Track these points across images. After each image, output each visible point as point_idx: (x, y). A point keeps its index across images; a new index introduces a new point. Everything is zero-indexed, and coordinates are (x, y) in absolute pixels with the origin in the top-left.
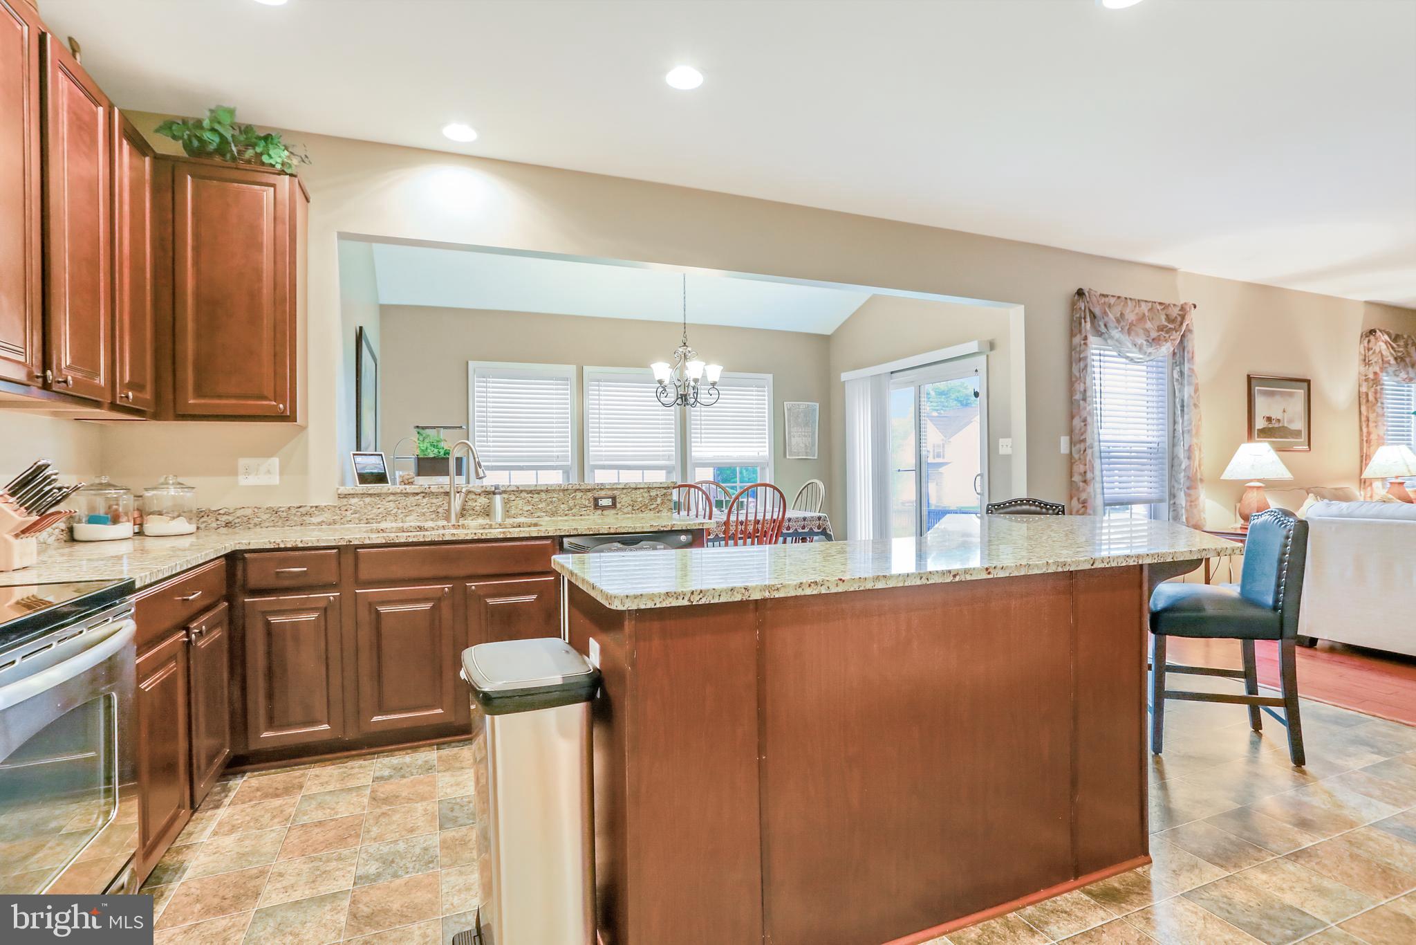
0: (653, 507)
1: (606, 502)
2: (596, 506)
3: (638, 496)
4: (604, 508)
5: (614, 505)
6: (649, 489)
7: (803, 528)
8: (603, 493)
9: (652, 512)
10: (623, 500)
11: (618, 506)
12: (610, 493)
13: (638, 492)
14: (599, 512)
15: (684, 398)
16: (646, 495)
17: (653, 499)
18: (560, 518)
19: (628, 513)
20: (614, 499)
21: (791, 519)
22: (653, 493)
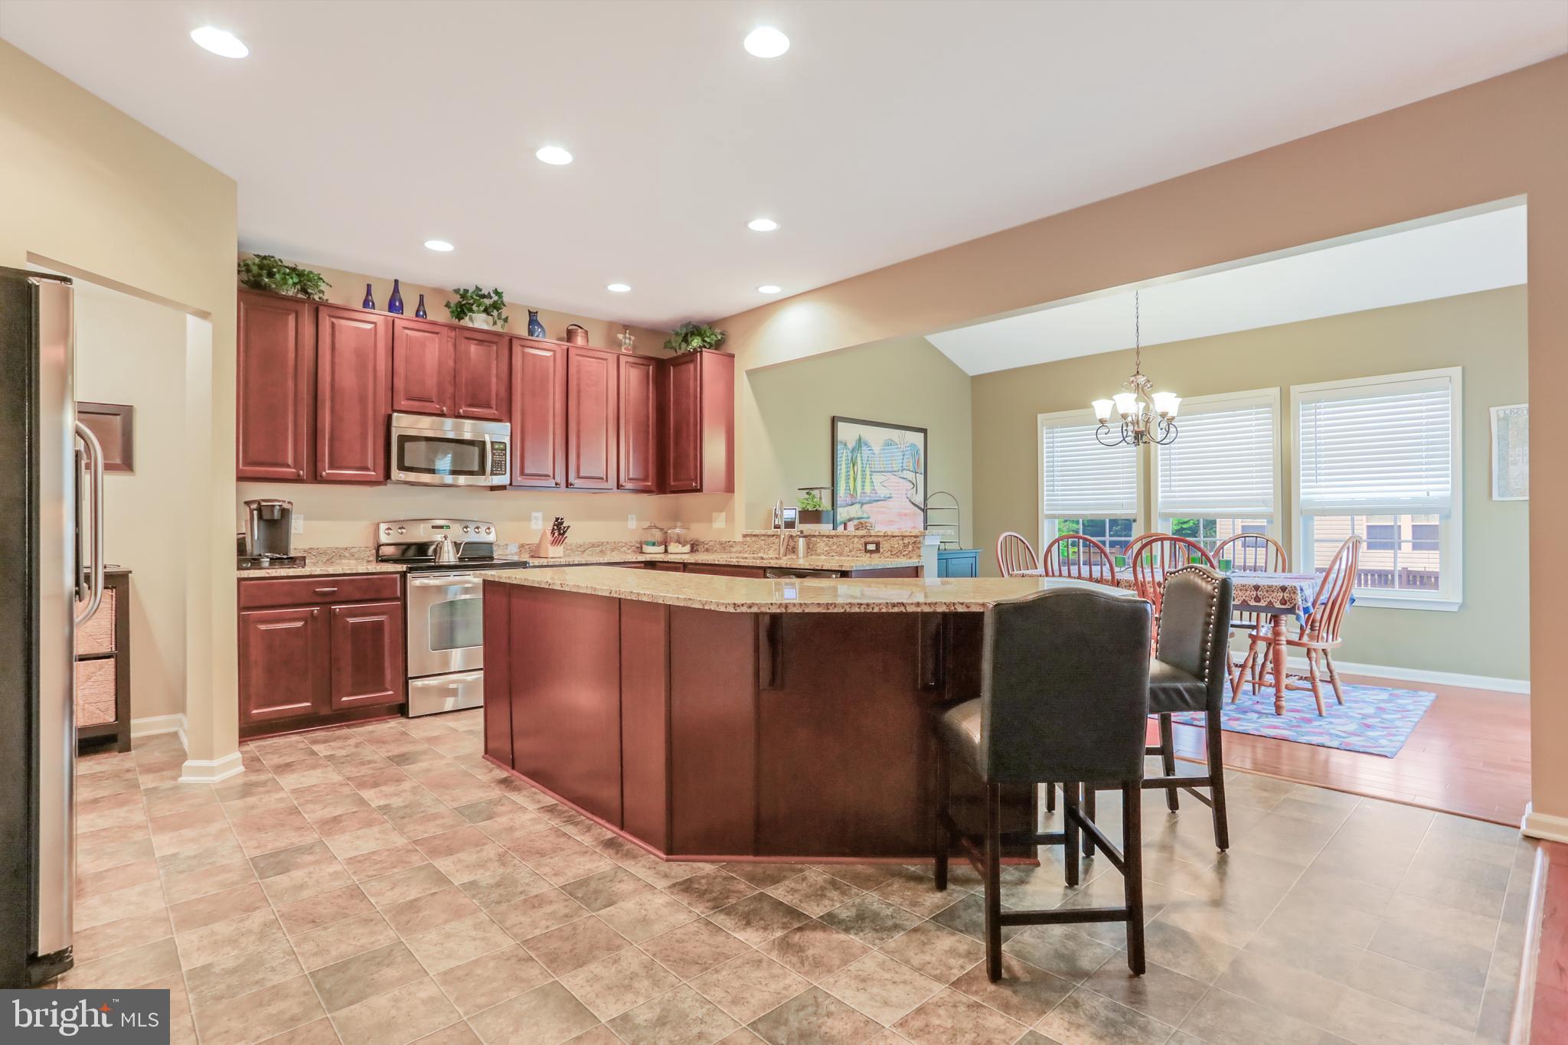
0: (905, 553)
1: (871, 547)
2: (866, 551)
3: (895, 542)
4: (871, 552)
5: (877, 550)
6: (903, 537)
7: (1257, 599)
8: (871, 539)
9: (905, 558)
10: (885, 546)
11: (881, 550)
12: (876, 539)
13: (895, 539)
14: (868, 555)
15: (1138, 436)
16: (901, 542)
17: (906, 546)
18: (844, 558)
19: (888, 557)
20: (878, 544)
21: (1259, 587)
22: (906, 541)
